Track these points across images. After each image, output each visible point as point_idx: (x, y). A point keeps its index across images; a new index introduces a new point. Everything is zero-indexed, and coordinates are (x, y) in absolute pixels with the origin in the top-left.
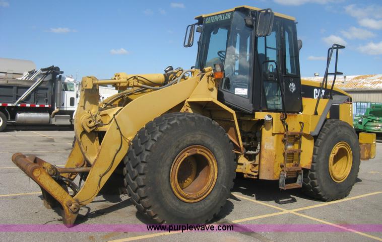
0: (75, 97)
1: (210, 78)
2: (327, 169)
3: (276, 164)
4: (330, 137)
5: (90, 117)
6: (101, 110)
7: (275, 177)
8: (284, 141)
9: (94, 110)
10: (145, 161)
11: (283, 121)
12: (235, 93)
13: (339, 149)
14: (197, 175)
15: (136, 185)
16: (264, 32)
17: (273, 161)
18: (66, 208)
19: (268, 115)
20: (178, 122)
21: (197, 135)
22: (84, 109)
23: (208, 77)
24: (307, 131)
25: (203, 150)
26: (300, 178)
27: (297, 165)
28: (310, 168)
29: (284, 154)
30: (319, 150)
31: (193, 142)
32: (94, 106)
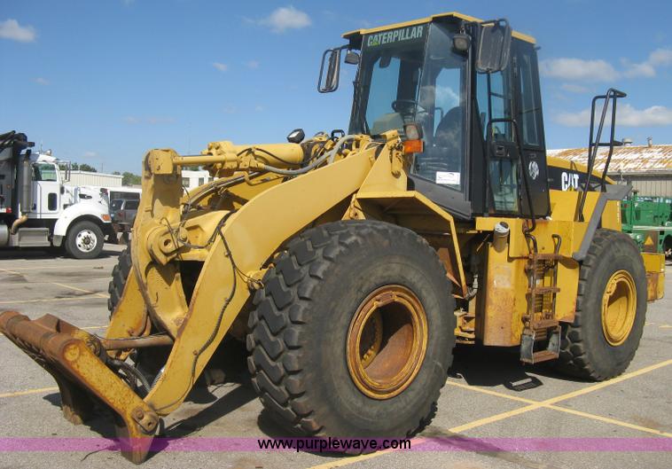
0: (57, 192)
1: (395, 152)
2: (599, 322)
3: (515, 315)
4: (604, 263)
5: (166, 233)
6: (186, 215)
7: (514, 340)
8: (528, 272)
9: (173, 215)
10: (301, 320)
11: (527, 235)
12: (438, 182)
13: (618, 284)
14: (383, 344)
15: (282, 370)
16: (492, 65)
17: (510, 311)
18: (131, 423)
19: (501, 224)
20: (360, 240)
21: (394, 265)
22: (152, 216)
23: (392, 149)
24: (566, 252)
25: (402, 294)
26: (554, 340)
27: (548, 316)
28: (572, 321)
29: (528, 296)
30: (586, 287)
31: (386, 279)
32: (171, 209)
